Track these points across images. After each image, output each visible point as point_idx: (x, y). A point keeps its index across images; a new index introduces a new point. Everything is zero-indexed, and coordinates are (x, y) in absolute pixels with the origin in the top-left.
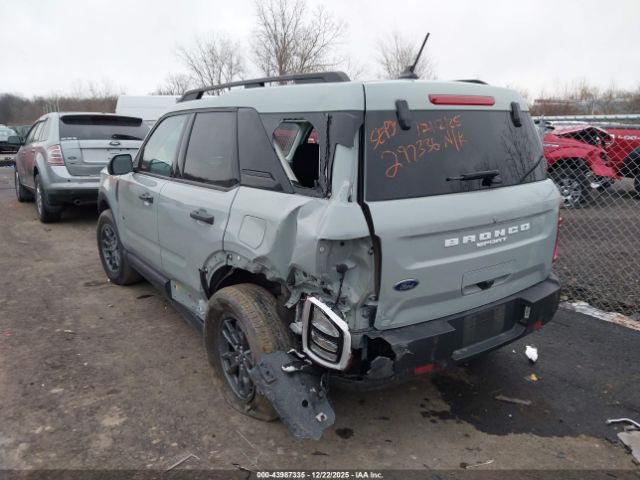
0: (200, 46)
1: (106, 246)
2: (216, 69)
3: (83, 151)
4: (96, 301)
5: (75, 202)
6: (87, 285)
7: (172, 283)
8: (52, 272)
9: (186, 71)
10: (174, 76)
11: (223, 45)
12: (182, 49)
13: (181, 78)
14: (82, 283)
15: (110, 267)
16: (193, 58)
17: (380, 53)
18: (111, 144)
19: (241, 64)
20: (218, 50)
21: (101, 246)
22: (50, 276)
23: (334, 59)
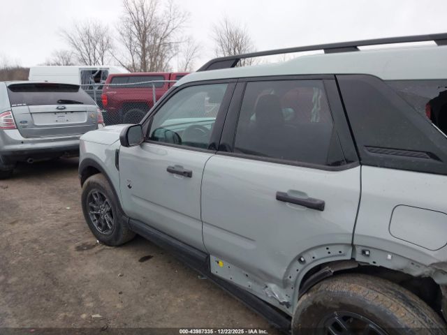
0: (78, 30)
1: (93, 209)
2: (92, 47)
3: (33, 115)
4: (101, 269)
5: (28, 161)
6: (79, 249)
7: (213, 258)
8: (35, 236)
9: (68, 48)
10: (59, 52)
11: (97, 28)
12: (65, 32)
13: (65, 53)
14: (72, 247)
15: (99, 229)
16: (73, 38)
17: (215, 34)
18: (58, 108)
19: (110, 43)
20: (92, 33)
21: (86, 209)
22: (35, 241)
23: (182, 38)
